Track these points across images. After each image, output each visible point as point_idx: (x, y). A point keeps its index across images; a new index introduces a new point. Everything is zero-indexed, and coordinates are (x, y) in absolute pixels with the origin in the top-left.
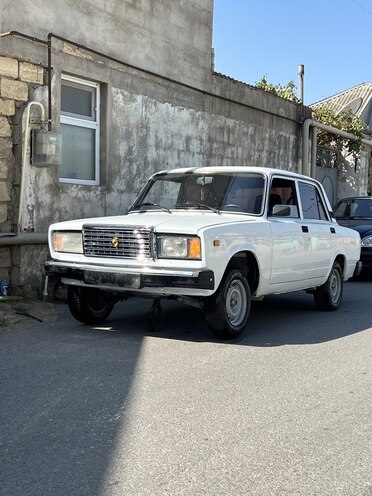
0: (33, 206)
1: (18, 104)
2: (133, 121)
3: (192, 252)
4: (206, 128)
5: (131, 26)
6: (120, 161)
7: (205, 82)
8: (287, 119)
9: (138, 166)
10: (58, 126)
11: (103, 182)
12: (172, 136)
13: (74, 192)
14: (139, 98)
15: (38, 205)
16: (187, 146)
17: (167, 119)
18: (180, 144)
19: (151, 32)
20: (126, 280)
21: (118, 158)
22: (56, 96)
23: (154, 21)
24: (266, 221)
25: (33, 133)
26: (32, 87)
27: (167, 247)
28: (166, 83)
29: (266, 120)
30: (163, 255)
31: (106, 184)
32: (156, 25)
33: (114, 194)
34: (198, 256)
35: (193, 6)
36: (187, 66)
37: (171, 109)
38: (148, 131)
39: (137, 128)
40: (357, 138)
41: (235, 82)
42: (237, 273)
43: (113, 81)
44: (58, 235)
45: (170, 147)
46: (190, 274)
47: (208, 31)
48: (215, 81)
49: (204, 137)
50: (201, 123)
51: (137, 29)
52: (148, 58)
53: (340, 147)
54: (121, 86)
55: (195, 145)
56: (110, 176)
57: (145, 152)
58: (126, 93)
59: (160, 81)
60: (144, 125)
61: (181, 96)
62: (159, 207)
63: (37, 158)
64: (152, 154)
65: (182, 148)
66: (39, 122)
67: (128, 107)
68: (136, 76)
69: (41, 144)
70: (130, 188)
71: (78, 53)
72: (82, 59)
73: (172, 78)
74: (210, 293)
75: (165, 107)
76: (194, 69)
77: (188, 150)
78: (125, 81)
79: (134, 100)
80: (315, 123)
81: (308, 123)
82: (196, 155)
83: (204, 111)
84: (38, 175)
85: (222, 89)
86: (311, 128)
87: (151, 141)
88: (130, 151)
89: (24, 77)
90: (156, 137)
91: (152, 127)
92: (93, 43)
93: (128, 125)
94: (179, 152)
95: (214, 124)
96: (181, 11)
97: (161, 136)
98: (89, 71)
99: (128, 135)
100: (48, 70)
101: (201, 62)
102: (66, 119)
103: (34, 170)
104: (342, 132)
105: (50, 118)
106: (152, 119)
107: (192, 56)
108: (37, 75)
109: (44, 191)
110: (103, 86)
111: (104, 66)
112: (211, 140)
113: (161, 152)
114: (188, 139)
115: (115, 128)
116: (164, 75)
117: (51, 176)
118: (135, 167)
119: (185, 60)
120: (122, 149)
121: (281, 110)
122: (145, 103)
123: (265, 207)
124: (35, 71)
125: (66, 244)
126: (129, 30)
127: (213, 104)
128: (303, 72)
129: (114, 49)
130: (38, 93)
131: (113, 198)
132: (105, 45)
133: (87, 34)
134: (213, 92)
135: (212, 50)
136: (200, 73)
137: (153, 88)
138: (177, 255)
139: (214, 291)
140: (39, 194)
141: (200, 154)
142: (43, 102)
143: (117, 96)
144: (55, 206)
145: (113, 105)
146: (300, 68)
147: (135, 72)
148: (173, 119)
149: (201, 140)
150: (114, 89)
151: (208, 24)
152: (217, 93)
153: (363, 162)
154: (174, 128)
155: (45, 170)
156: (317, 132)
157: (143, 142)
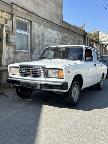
0: (7, 58)
1: (2, 25)
2: (40, 33)
3: (60, 75)
4: (61, 37)
5: (39, 4)
6: (36, 45)
7: (60, 23)
8: (82, 35)
9: (42, 47)
10: (16, 33)
11: (31, 51)
12: (52, 38)
13: (21, 54)
14: (42, 26)
15: (9, 58)
16: (56, 41)
17: (50, 33)
18: (54, 41)
19: (45, 7)
20: (35, 85)
21: (35, 44)
22: (15, 24)
23: (46, 4)
24: (84, 63)
25: (7, 35)
26: (6, 20)
27: (50, 73)
28: (50, 23)
29: (76, 35)
30: (49, 76)
31: (32, 52)
32: (47, 5)
33: (34, 55)
34: (62, 77)
35: (57, 1)
36: (56, 18)
37: (51, 30)
38: (44, 36)
39: (41, 35)
40: (98, 41)
41: (69, 24)
42: (76, 82)
43: (34, 21)
44: (11, 68)
45: (51, 41)
46: (59, 84)
47: (61, 9)
48: (63, 23)
49: (60, 39)
50: (60, 35)
51: (41, 6)
52: (44, 15)
53: (93, 43)
54: (36, 22)
55: (58, 41)
56: (33, 49)
57: (44, 43)
58: (38, 25)
59: (48, 22)
60: (43, 35)
61: (54, 27)
62: (47, 58)
63: (8, 43)
64: (46, 43)
65: (54, 42)
66: (9, 31)
67: (38, 29)
68: (40, 20)
69: (9, 38)
70: (39, 53)
71: (22, 10)
72: (23, 12)
73: (51, 21)
74: (66, 91)
75: (49, 30)
76: (58, 19)
77: (56, 42)
78: (37, 21)
79: (40, 27)
80: (88, 37)
81: (87, 37)
82: (58, 44)
83: (60, 31)
84: (9, 48)
85: (65, 26)
86: (88, 38)
87: (45, 39)
88: (39, 42)
89: (4, 16)
90: (47, 38)
91: (46, 35)
92: (27, 8)
93: (38, 34)
94: (53, 43)
95: (63, 35)
96: (54, 2)
97: (48, 38)
98: (26, 16)
99: (38, 37)
100: (12, 15)
101: (60, 18)
102: (18, 31)
103: (8, 47)
104: (94, 39)
105: (12, 30)
106: (46, 33)
107: (57, 16)
108: (8, 16)
109: (11, 54)
110: (31, 22)
111: (31, 16)
112: (62, 40)
113: (48, 43)
114: (56, 39)
115: (34, 35)
116: (49, 20)
117: (14, 49)
118: (41, 47)
119: (55, 16)
120: (37, 41)
121: (80, 33)
122: (43, 28)
123: (84, 58)
124: (8, 15)
125: (14, 72)
126: (38, 5)
127: (63, 30)
128: (85, 24)
129: (34, 11)
130: (8, 22)
131: (34, 56)
132: (31, 9)
133: (25, 5)
134: (63, 26)
135: (62, 14)
136: (59, 21)
137: (46, 24)
138: (54, 76)
139: (68, 90)
140: (9, 55)
141: (59, 44)
142: (10, 25)
143: (35, 25)
144: (15, 58)
145: (33, 28)
146: (84, 22)
147: (40, 18)
148: (52, 33)
149: (60, 40)
150: (34, 23)
151: (61, 7)
152: (64, 27)
153: (99, 47)
154: (52, 36)
155: (11, 47)
156: (89, 39)
157: (43, 39)
